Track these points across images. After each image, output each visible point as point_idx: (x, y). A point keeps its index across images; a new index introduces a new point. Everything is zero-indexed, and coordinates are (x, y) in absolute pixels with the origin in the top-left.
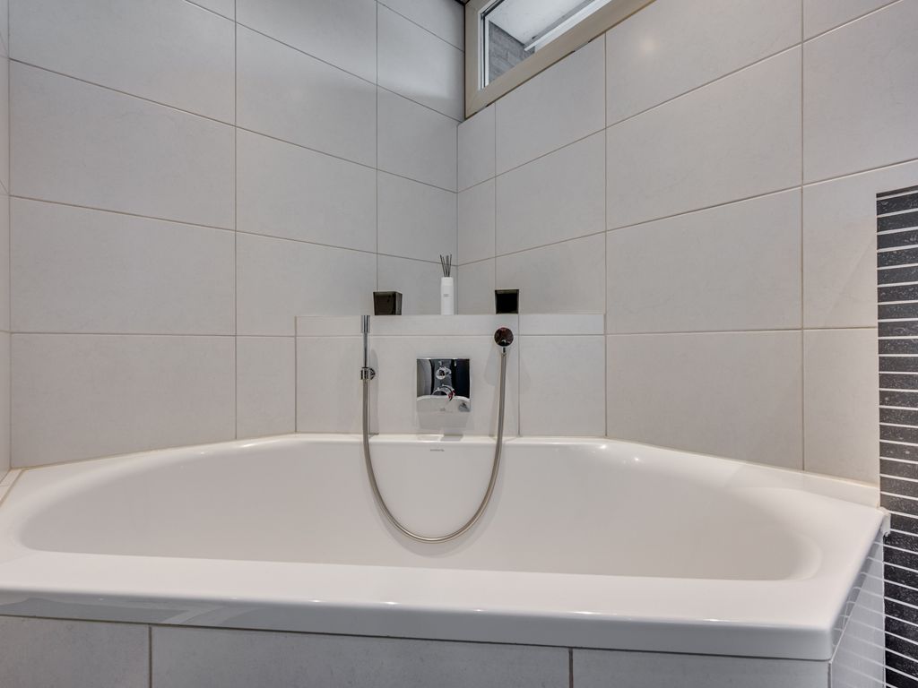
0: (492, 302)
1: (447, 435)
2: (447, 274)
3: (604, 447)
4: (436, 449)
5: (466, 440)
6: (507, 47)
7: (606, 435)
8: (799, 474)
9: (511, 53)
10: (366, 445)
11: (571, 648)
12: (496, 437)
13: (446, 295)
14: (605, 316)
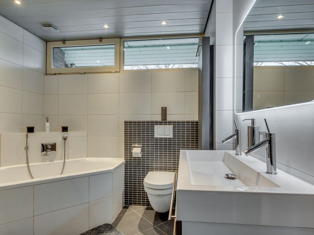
0: (61, 129)
1: (49, 161)
2: (48, 122)
3: (88, 159)
4: (48, 165)
5: (55, 162)
6: (57, 50)
7: (87, 157)
8: (118, 158)
9: (58, 52)
10: (28, 166)
11: (89, 176)
12: (64, 160)
13: (48, 127)
14: (88, 132)
